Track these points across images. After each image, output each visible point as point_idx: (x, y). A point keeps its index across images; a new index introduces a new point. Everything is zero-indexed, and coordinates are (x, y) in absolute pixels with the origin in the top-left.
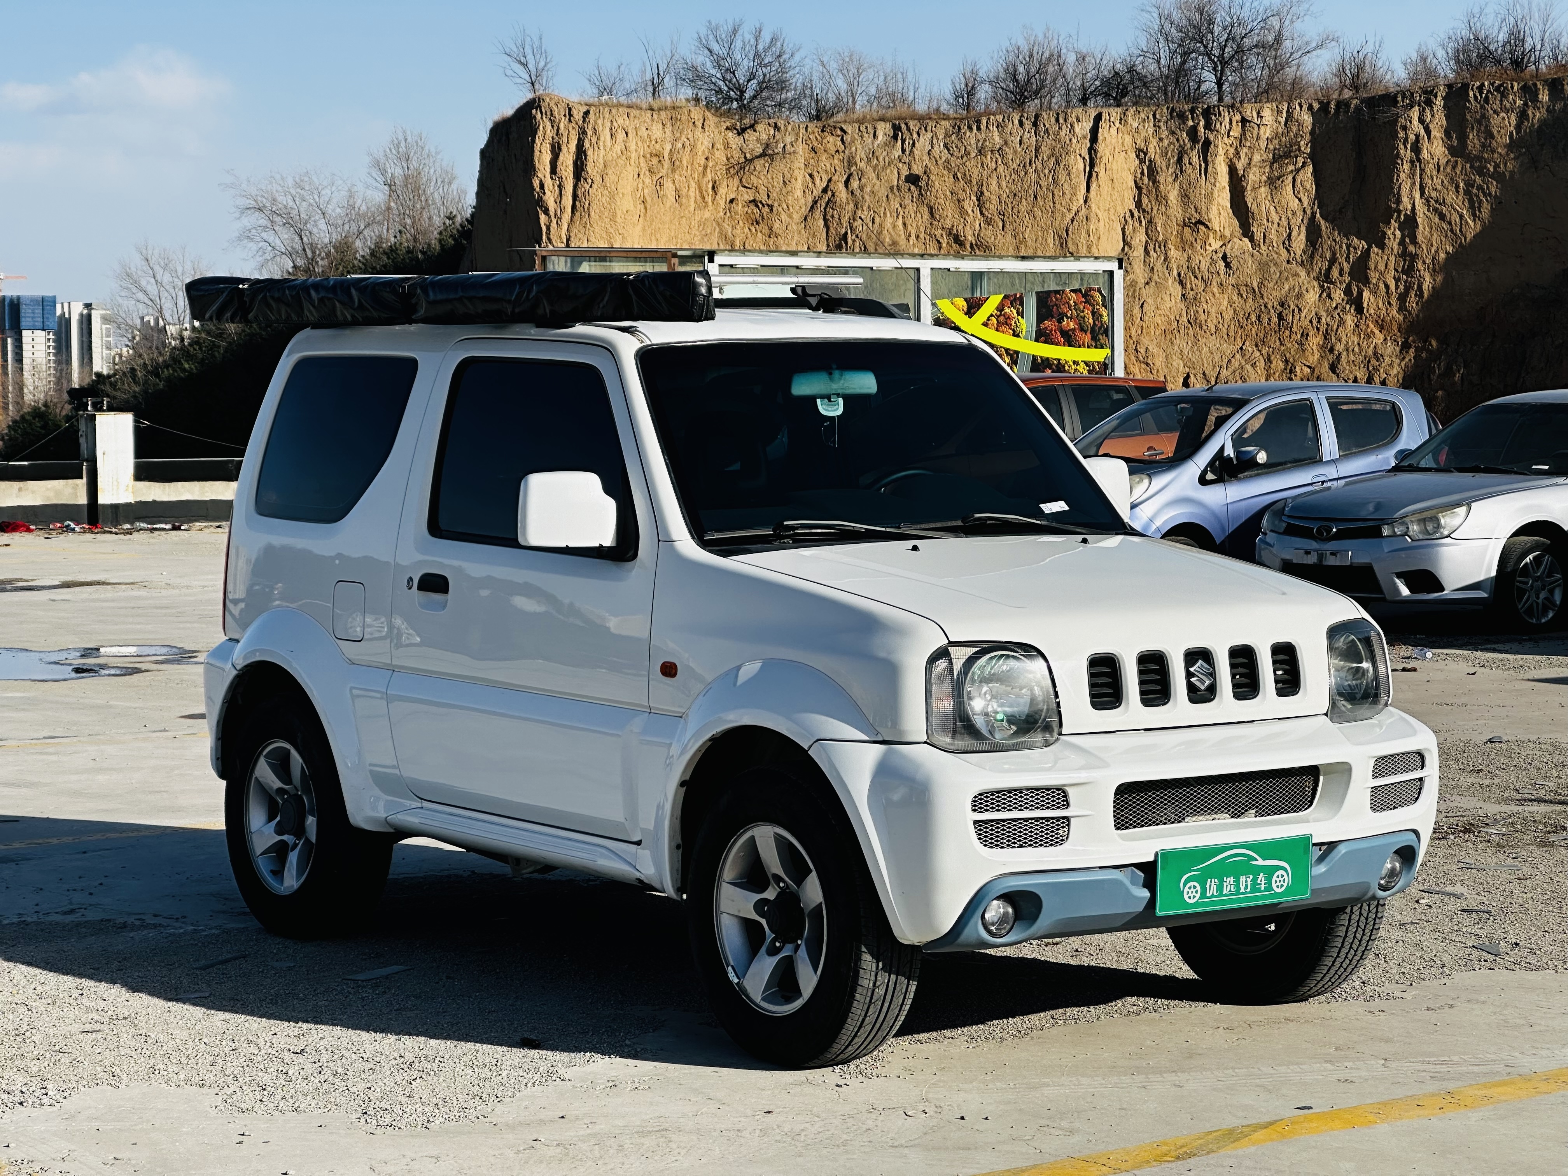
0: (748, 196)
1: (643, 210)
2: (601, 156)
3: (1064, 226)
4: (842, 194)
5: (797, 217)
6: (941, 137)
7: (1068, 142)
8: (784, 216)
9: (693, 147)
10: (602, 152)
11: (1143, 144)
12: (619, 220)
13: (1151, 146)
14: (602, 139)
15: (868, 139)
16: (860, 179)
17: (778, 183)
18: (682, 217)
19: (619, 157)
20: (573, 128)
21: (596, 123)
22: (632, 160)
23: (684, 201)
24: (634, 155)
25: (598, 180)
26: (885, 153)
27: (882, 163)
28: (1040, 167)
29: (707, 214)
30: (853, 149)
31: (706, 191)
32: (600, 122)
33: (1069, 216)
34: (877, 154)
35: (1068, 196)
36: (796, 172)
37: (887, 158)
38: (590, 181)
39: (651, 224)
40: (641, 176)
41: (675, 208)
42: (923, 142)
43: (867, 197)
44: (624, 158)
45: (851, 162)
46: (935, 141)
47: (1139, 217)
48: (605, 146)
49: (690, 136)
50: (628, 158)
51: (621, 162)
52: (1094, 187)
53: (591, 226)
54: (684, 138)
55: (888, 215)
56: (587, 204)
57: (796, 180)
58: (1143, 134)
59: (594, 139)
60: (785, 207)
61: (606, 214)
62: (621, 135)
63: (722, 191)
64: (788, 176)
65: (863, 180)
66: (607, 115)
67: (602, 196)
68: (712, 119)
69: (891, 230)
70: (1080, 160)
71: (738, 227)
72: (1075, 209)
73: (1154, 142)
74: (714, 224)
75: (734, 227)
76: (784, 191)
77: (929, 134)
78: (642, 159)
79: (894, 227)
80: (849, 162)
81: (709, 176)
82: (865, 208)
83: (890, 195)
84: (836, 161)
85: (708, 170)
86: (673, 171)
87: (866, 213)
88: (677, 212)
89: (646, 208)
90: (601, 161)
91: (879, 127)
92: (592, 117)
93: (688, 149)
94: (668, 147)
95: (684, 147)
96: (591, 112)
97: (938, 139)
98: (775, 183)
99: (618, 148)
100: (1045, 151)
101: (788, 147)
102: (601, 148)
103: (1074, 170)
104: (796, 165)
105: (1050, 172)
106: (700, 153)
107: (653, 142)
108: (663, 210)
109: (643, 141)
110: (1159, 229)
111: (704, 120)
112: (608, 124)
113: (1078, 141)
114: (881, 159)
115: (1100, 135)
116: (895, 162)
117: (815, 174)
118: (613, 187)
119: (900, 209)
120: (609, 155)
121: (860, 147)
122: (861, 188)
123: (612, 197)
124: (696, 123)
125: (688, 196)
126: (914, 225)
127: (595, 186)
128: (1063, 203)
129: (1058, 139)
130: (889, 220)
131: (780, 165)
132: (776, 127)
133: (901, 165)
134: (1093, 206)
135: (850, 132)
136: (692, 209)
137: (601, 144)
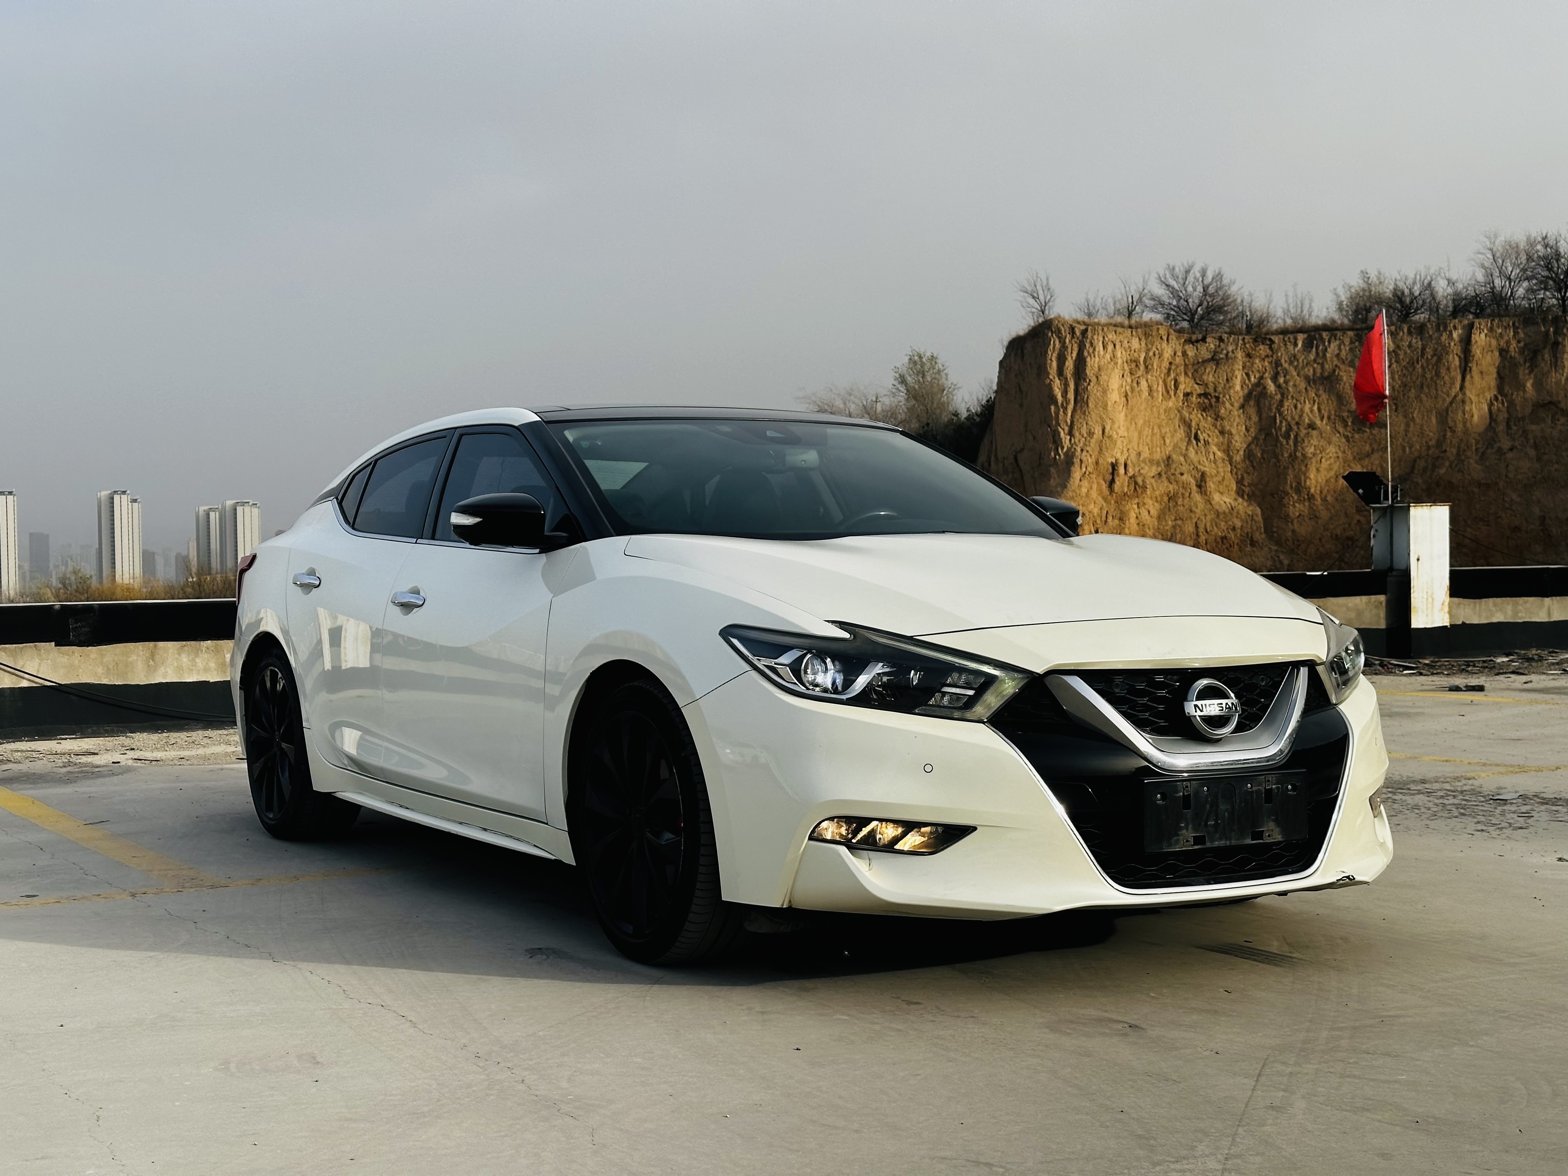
0: (1199, 390)
1: (1126, 402)
2: (1096, 362)
3: (1444, 407)
4: (1271, 387)
5: (1237, 405)
6: (1347, 343)
7: (1447, 345)
8: (1228, 405)
9: (1161, 355)
10: (1097, 359)
11: (1505, 345)
12: (1109, 408)
13: (1512, 347)
14: (1097, 349)
15: (1291, 347)
16: (1285, 376)
17: (1223, 380)
18: (1153, 407)
19: (1109, 363)
20: (1075, 342)
21: (1092, 337)
22: (1119, 365)
23: (1155, 394)
24: (1120, 361)
25: (1094, 379)
26: (1303, 357)
27: (1301, 365)
28: (1425, 364)
29: (1171, 404)
30: (1279, 354)
31: (1171, 387)
32: (1095, 337)
33: (1448, 400)
34: (1297, 357)
35: (1448, 385)
36: (1237, 372)
37: (1305, 361)
38: (1088, 381)
39: (1132, 412)
40: (1125, 376)
41: (1148, 400)
42: (1333, 348)
43: (1290, 389)
44: (1112, 363)
45: (1278, 364)
46: (1342, 347)
47: (1502, 400)
48: (1099, 355)
49: (1159, 347)
50: (1116, 364)
51: (1110, 366)
52: (1468, 377)
53: (1089, 413)
54: (1154, 349)
55: (1307, 402)
56: (1086, 397)
57: (1236, 378)
58: (1506, 338)
59: (1091, 350)
60: (1228, 397)
61: (1100, 404)
62: (1110, 347)
63: (1182, 387)
64: (1230, 375)
65: (1288, 377)
66: (1100, 332)
67: (1097, 391)
68: (1173, 336)
69: (1309, 413)
70: (1457, 358)
71: (1193, 413)
72: (1453, 394)
73: (1514, 344)
74: (1176, 412)
75: (1190, 413)
76: (1227, 386)
77: (1338, 342)
78: (1125, 364)
79: (1312, 411)
80: (1276, 363)
81: (1172, 376)
82: (1289, 397)
83: (1309, 388)
84: (1266, 363)
85: (1172, 372)
86: (1147, 372)
87: (1290, 401)
88: (1150, 403)
89: (1127, 400)
90: (1096, 366)
91: (1299, 338)
92: (1089, 334)
93: (1157, 356)
94: (1143, 355)
95: (1154, 355)
96: (1089, 330)
97: (1344, 345)
98: (1221, 381)
99: (1108, 356)
100: (1429, 351)
101: (1230, 354)
102: (1097, 356)
103: (1453, 366)
104: (1236, 366)
105: (1433, 367)
106: (1166, 360)
107: (1132, 352)
108: (1140, 401)
109: (1126, 351)
110: (1518, 408)
111: (1168, 336)
112: (1101, 339)
113: (1455, 345)
114: (1301, 361)
115: (1473, 339)
116: (1311, 363)
117: (1251, 373)
118: (1105, 385)
119: (1316, 398)
120: (1102, 361)
121: (1284, 352)
122: (1286, 382)
123: (1105, 392)
124: (1163, 337)
125: (1158, 391)
126: (1327, 409)
127: (1092, 384)
128: (1444, 390)
129: (1439, 343)
130: (1307, 406)
131: (1224, 368)
132: (1221, 339)
133: (1315, 365)
134: (1468, 392)
135: (1277, 342)
136: (1160, 400)
137: (1096, 353)
